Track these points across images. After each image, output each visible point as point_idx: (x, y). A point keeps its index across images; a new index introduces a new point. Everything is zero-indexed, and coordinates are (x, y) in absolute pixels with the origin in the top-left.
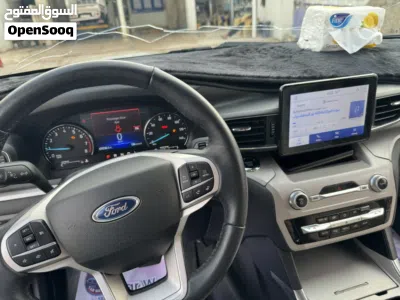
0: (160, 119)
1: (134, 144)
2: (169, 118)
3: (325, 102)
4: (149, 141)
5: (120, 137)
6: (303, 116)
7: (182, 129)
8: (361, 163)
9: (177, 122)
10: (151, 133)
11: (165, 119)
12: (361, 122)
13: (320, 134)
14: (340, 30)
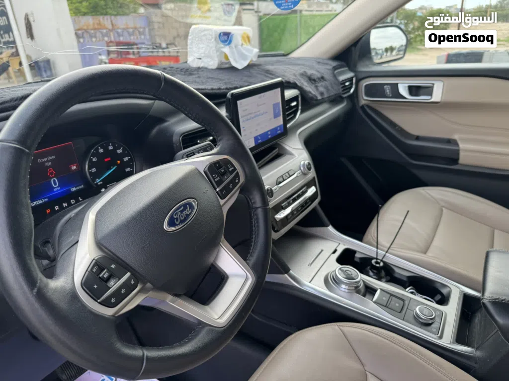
0: (101, 151)
1: (74, 189)
2: (111, 148)
3: (258, 106)
4: (94, 180)
5: (55, 183)
6: (248, 120)
7: (126, 159)
8: (287, 157)
9: (120, 151)
10: (94, 170)
11: (106, 149)
12: (280, 121)
13: (260, 135)
14: (228, 47)
